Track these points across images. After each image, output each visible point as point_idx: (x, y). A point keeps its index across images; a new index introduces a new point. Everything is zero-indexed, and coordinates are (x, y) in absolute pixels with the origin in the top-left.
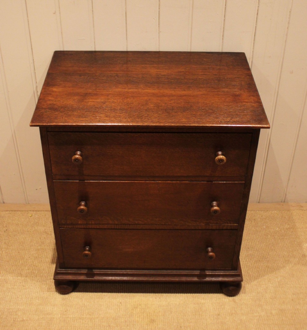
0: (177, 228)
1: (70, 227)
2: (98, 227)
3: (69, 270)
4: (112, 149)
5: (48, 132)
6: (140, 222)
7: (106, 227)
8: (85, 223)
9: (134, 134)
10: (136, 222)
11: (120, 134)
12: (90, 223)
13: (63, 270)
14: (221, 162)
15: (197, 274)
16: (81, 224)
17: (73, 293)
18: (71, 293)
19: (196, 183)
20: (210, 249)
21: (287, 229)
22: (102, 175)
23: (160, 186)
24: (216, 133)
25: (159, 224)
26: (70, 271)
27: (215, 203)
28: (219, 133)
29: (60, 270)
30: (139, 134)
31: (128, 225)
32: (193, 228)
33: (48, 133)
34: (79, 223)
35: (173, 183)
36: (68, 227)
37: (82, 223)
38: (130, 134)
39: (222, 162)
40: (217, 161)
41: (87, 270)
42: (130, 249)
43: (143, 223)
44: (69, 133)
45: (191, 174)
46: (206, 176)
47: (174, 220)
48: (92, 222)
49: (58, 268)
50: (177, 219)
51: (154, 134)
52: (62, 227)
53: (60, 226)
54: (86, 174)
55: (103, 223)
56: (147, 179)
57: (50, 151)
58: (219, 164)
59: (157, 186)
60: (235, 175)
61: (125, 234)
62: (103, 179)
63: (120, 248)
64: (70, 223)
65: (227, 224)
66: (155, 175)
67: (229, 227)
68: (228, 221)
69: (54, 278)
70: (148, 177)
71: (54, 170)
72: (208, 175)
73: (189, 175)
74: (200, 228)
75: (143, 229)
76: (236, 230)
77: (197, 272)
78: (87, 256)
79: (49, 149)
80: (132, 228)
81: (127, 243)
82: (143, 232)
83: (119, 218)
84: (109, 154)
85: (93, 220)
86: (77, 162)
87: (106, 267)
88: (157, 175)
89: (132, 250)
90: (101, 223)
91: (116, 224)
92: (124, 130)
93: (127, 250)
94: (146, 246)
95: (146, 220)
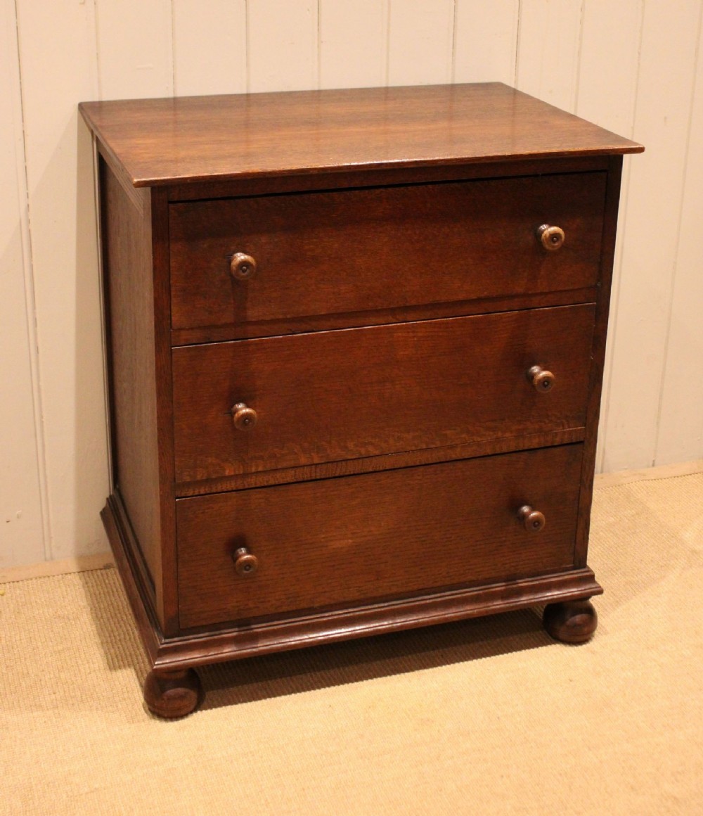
0: (454, 457)
1: (203, 491)
2: (272, 482)
3: (191, 637)
4: (315, 240)
5: (170, 202)
6: (372, 451)
7: (289, 476)
8: (241, 472)
9: (367, 192)
10: (364, 451)
11: (335, 195)
12: (253, 470)
13: (176, 639)
14: (554, 242)
15: (501, 591)
16: (230, 478)
17: (199, 712)
18: (194, 714)
19: (496, 316)
20: (525, 509)
21: (633, 516)
22: (288, 316)
23: (420, 334)
24: (537, 176)
25: (414, 448)
26: (193, 639)
27: (535, 369)
28: (543, 175)
29: (167, 641)
30: (378, 191)
31: (344, 463)
32: (489, 452)
33: (171, 206)
34: (227, 473)
35: (447, 323)
36: (196, 493)
37: (233, 473)
38: (357, 192)
39: (558, 239)
40: (546, 239)
41: (237, 629)
42: (346, 541)
43: (377, 452)
44: (221, 202)
45: (485, 293)
46: (517, 296)
47: (448, 432)
48: (257, 466)
49: (160, 640)
50: (455, 429)
51: (410, 188)
52: (183, 494)
53: (178, 493)
54: (253, 320)
55: (285, 464)
56: (390, 318)
57: (172, 260)
58: (551, 248)
59: (411, 334)
60: (576, 287)
61: (335, 493)
62: (291, 330)
63: (323, 540)
64: (204, 478)
65: (561, 428)
66: (408, 304)
67: (566, 436)
68: (564, 421)
69: (155, 667)
70: (393, 311)
71: (177, 318)
72: (521, 290)
73: (483, 295)
74: (505, 449)
75: (378, 469)
76: (582, 442)
77: (499, 587)
78: (248, 567)
79: (169, 254)
80: (352, 473)
81: (338, 523)
82: (378, 481)
83: (324, 443)
84: (309, 253)
85: (262, 458)
86: (244, 271)
87: (284, 609)
88: (414, 303)
89: (350, 541)
90: (280, 467)
91: (316, 464)
92: (345, 184)
93: (338, 544)
94: (383, 524)
95: (385, 442)
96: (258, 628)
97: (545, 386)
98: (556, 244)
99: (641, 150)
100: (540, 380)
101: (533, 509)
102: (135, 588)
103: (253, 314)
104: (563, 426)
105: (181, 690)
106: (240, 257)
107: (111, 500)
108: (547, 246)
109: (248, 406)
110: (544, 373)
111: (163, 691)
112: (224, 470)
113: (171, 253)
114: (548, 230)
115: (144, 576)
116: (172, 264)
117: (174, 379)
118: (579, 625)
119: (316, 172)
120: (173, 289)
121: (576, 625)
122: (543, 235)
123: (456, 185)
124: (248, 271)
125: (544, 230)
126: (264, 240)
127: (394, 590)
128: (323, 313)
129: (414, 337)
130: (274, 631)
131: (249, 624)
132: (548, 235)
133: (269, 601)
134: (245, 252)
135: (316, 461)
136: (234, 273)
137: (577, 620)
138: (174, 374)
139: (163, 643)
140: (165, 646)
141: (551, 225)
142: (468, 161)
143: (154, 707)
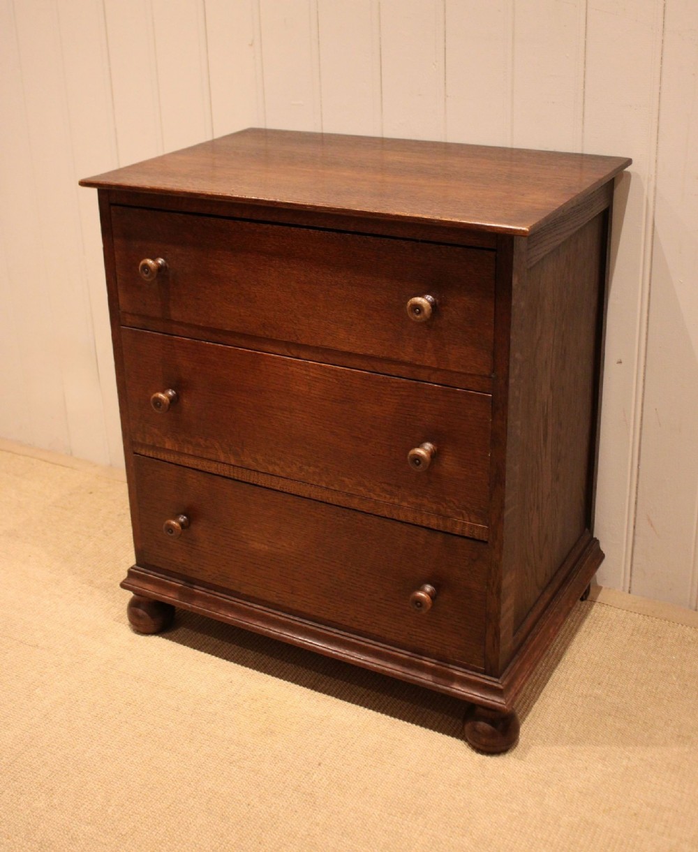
0: (353, 506)
1: (151, 454)
2: (200, 467)
4: (217, 261)
5: (111, 204)
6: (278, 471)
7: (214, 468)
8: (177, 450)
9: (256, 225)
10: (271, 468)
12: (186, 451)
14: (417, 313)
16: (169, 451)
17: (157, 637)
19: (383, 377)
20: (428, 589)
22: (202, 325)
23: (312, 374)
24: (417, 241)
25: (314, 483)
28: (422, 241)
30: (265, 226)
31: (256, 473)
32: (386, 513)
33: (112, 208)
34: (168, 445)
35: (335, 371)
36: (147, 453)
37: (171, 448)
38: (248, 223)
39: (420, 311)
41: (183, 582)
42: (263, 545)
43: (283, 474)
45: (371, 351)
46: (403, 363)
47: (346, 479)
48: (188, 449)
50: (351, 479)
51: (293, 229)
52: (138, 452)
53: (135, 449)
54: (175, 319)
55: (209, 456)
58: (416, 320)
59: (304, 372)
60: (468, 372)
61: (252, 498)
62: (203, 337)
63: (244, 536)
64: (151, 444)
65: (461, 518)
66: (299, 342)
67: (466, 529)
68: (464, 512)
70: (288, 344)
71: (123, 301)
72: (407, 358)
73: (368, 353)
74: (402, 518)
75: (285, 490)
76: (486, 542)
77: (404, 654)
78: (171, 531)
81: (256, 526)
82: (286, 502)
83: (238, 449)
84: (213, 272)
85: (191, 443)
86: (147, 272)
88: (304, 342)
89: (267, 547)
90: (205, 457)
91: (234, 466)
92: (237, 214)
93: (257, 546)
94: (293, 543)
95: (289, 467)
96: (198, 590)
98: (418, 317)
100: (412, 457)
103: (175, 314)
104: (463, 517)
110: (418, 451)
112: (164, 443)
116: (116, 256)
117: (124, 353)
120: (118, 278)
124: (149, 273)
127: (307, 610)
128: (227, 329)
131: (194, 584)
133: (207, 571)
135: (233, 462)
142: (335, 211)
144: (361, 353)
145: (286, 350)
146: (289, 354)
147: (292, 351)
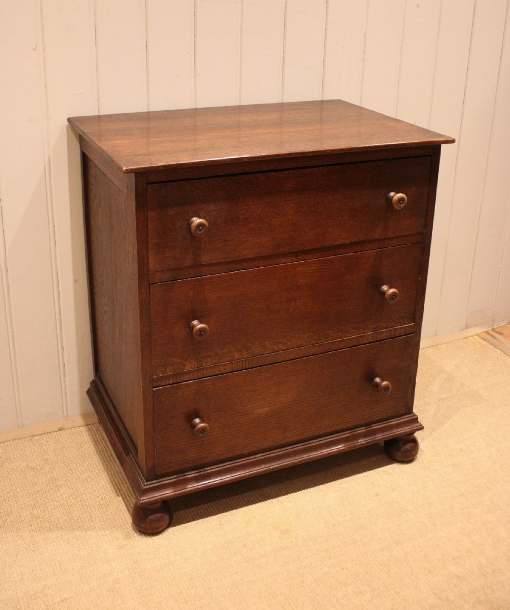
1: (171, 382)
3: (164, 479)
4: (245, 207)
5: (148, 183)
7: (228, 368)
8: (196, 367)
9: (280, 173)
11: (259, 175)
12: (204, 365)
13: (154, 482)
14: (401, 204)
15: (362, 433)
16: (189, 372)
19: (361, 254)
20: (378, 380)
22: (228, 260)
23: (313, 268)
24: (388, 159)
25: (308, 344)
26: (166, 481)
27: (385, 288)
28: (392, 159)
29: (148, 483)
30: (287, 172)
32: (355, 343)
33: (149, 186)
36: (167, 383)
37: (190, 369)
38: (274, 173)
39: (403, 202)
40: (396, 202)
42: (265, 409)
43: (285, 349)
44: (182, 182)
45: (355, 239)
46: (374, 240)
47: (330, 332)
48: (207, 362)
49: (143, 482)
50: (334, 330)
51: (308, 169)
52: (158, 385)
53: (155, 384)
54: (204, 263)
55: (225, 360)
56: (295, 259)
57: (149, 224)
58: (398, 208)
59: (308, 268)
60: (410, 233)
61: (259, 377)
62: (229, 269)
63: (250, 409)
64: (171, 373)
65: (399, 325)
66: (305, 249)
67: (403, 330)
68: (401, 320)
69: (141, 502)
70: (296, 253)
71: (153, 263)
72: (377, 236)
73: (353, 241)
74: (365, 342)
75: (285, 360)
76: (413, 333)
77: (361, 430)
78: (203, 432)
79: (148, 220)
80: (269, 363)
81: (260, 397)
82: (286, 368)
83: (250, 344)
84: (242, 216)
85: (210, 356)
86: (200, 230)
87: (225, 456)
88: (309, 248)
89: (267, 408)
90: (222, 362)
91: (246, 359)
92: (266, 168)
93: (259, 411)
94: (288, 396)
95: (290, 341)
96: (208, 470)
97: (393, 299)
98: (402, 205)
99: (453, 141)
100: (390, 295)
101: (383, 380)
102: (119, 445)
103: (205, 259)
104: (401, 324)
105: (158, 515)
106: (196, 221)
107: (93, 383)
108: (396, 207)
109: (201, 323)
110: (392, 290)
111: (146, 517)
112: (185, 366)
113: (149, 219)
114: (396, 196)
115: (126, 437)
116: (149, 227)
117: (151, 306)
118: (410, 451)
119: (247, 160)
120: (150, 244)
121: (407, 451)
122: (393, 200)
123: (338, 167)
124: (203, 230)
125: (394, 196)
126: (212, 207)
128: (250, 257)
129: (310, 270)
130: (219, 471)
132: (397, 199)
133: (215, 452)
134: (200, 217)
135: (245, 356)
136: (193, 232)
137: (408, 447)
138: (151, 303)
139: (146, 485)
140: (147, 487)
141: (397, 192)
143: (141, 528)
144: (348, 243)
145: (294, 258)
146: (297, 260)
147: (300, 257)
